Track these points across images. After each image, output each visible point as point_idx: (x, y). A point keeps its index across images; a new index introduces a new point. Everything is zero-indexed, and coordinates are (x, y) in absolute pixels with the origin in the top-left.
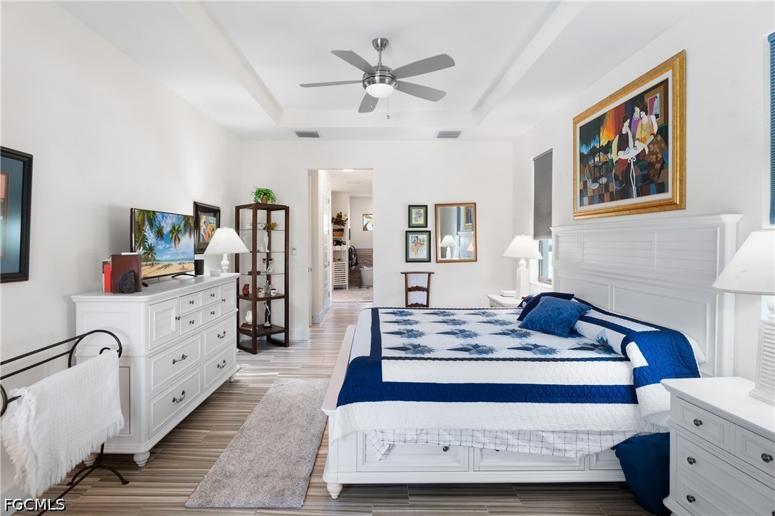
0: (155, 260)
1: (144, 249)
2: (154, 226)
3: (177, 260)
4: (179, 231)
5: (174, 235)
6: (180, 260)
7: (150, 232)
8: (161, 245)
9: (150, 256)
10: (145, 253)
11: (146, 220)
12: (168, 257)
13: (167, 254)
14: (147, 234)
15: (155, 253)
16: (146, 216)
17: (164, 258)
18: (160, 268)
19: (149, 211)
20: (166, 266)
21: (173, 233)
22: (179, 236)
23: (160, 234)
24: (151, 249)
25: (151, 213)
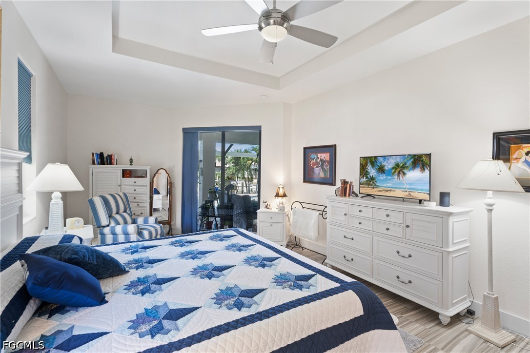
0: (375, 185)
1: (366, 178)
2: (376, 166)
3: (400, 188)
4: (404, 167)
5: (398, 170)
6: (405, 188)
7: (372, 169)
8: (382, 177)
9: (371, 183)
10: (367, 181)
11: (369, 162)
12: (390, 185)
13: (389, 183)
14: (369, 170)
15: (376, 181)
16: (368, 160)
17: (385, 185)
18: (380, 191)
19: (371, 157)
20: (387, 191)
21: (396, 169)
22: (405, 171)
23: (381, 170)
24: (372, 179)
25: (373, 158)
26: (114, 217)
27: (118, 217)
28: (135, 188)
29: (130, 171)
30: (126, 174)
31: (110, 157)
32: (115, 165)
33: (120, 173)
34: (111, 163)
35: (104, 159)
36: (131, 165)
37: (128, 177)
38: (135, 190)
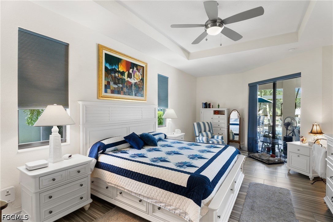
26: (202, 133)
27: (204, 133)
28: (219, 120)
29: (218, 111)
30: (216, 112)
31: (210, 104)
32: (212, 109)
33: (212, 112)
34: (210, 107)
35: (207, 105)
36: (218, 108)
37: (217, 114)
38: (219, 121)
